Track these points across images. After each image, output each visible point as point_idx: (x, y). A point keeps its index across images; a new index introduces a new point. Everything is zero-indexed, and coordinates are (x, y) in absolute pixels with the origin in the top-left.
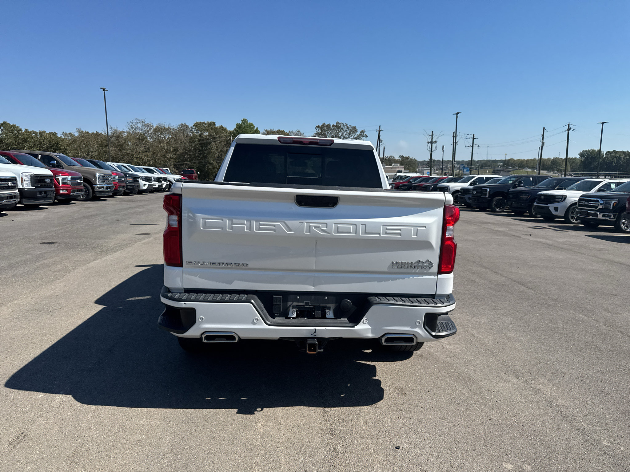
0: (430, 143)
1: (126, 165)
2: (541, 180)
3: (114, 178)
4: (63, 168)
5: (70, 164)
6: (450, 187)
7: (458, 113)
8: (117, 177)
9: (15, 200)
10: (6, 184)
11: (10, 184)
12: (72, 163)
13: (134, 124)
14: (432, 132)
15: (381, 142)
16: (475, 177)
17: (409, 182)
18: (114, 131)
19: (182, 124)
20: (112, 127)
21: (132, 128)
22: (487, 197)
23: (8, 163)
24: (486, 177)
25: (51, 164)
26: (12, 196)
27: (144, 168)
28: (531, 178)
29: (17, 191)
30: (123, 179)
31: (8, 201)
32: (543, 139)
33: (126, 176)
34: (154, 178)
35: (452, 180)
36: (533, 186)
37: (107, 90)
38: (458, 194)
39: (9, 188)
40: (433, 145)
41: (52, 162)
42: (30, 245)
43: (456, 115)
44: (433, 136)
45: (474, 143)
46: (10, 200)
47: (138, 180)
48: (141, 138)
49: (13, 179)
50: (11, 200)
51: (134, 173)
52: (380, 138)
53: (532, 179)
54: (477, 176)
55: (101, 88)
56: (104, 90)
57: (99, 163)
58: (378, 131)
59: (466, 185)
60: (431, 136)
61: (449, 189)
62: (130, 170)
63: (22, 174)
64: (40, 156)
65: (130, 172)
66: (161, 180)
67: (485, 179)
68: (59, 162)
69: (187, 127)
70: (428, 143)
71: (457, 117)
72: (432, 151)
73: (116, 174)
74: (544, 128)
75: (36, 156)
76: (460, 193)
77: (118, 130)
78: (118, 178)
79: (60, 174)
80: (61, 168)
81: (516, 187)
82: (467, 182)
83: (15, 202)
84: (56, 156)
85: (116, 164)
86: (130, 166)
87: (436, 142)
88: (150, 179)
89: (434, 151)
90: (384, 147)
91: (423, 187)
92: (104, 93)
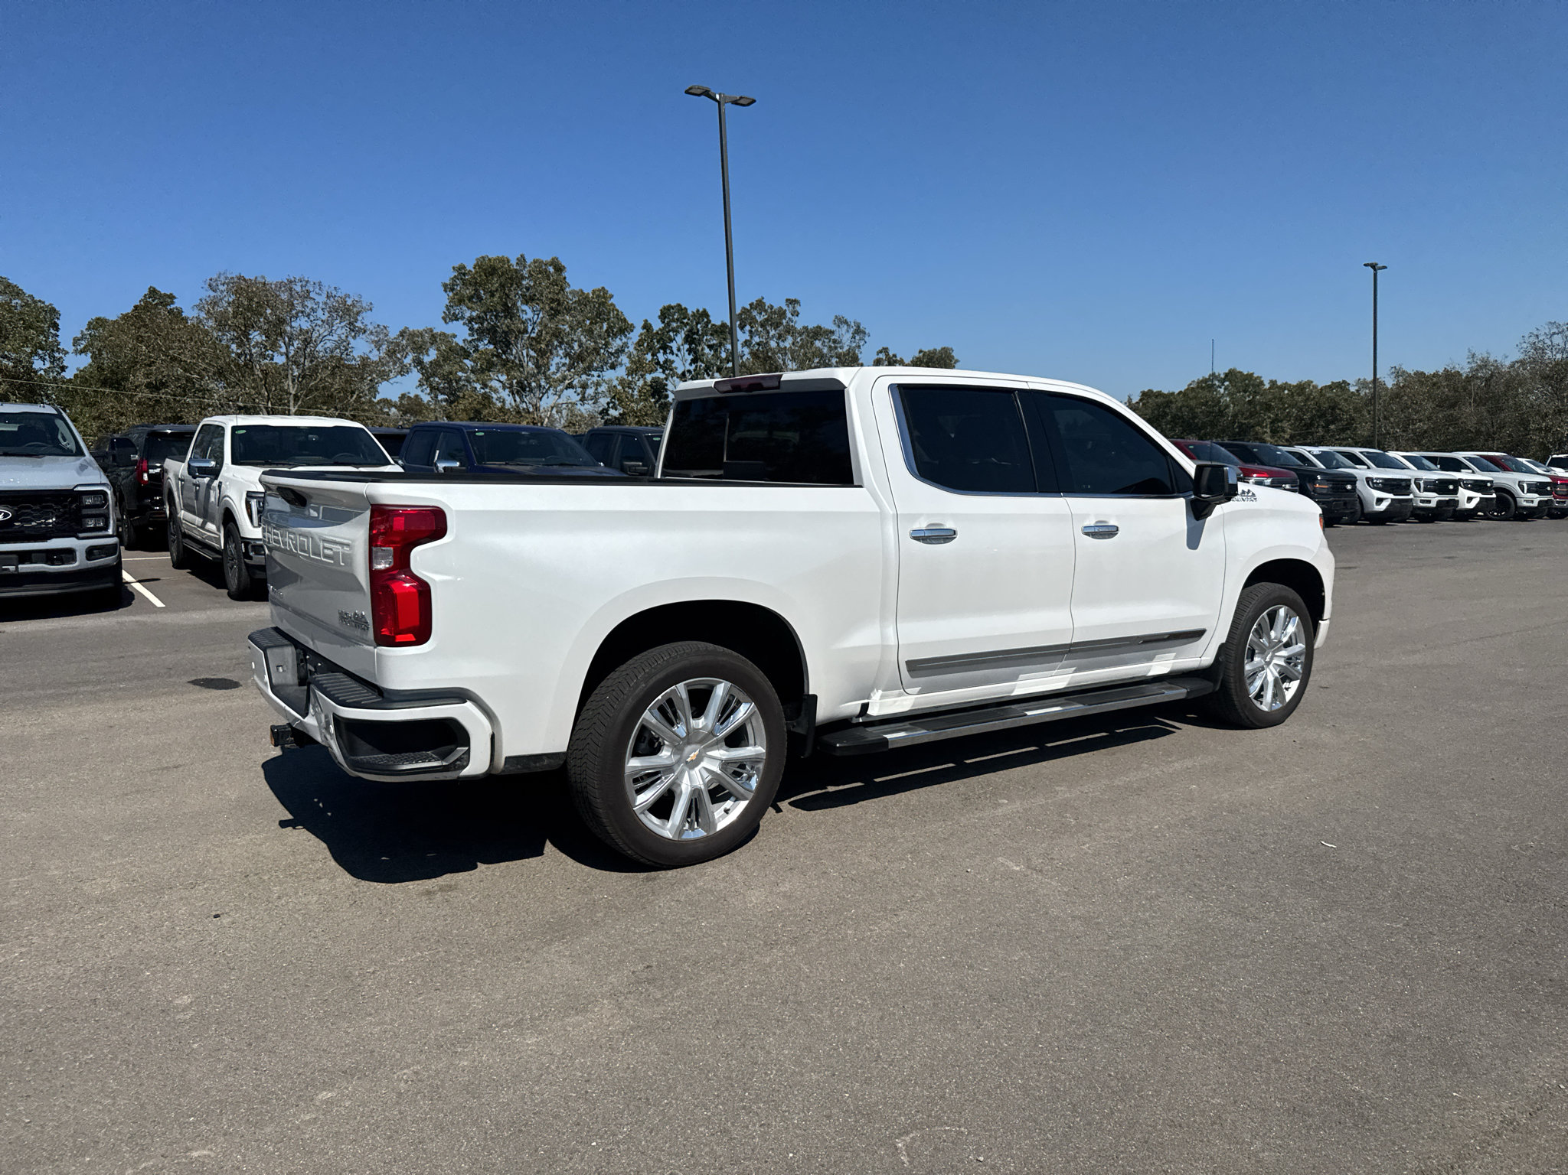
13: (1541, 338)
18: (1479, 362)
20: (1473, 356)
21: (1535, 349)
37: (1385, 267)
55: (1365, 265)
56: (1374, 266)
77: (1491, 359)
85: (1316, 450)
88: (1409, 486)
92: (1375, 275)
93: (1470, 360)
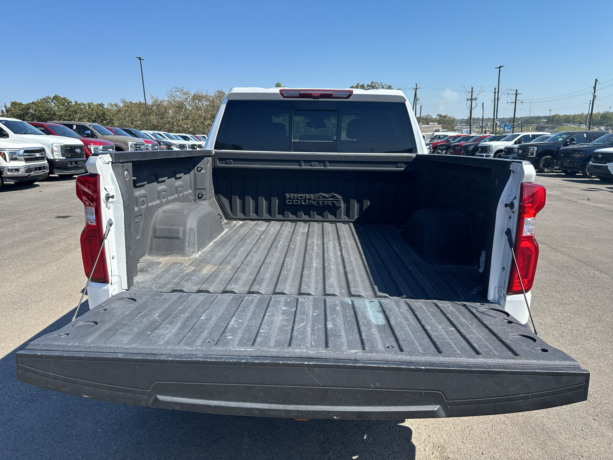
0: (469, 100)
1: (161, 133)
2: (596, 136)
3: (147, 146)
4: (97, 138)
5: (104, 133)
6: (493, 146)
7: (500, 67)
8: (150, 145)
9: (44, 171)
10: (34, 155)
11: (38, 155)
12: (106, 132)
13: (173, 92)
14: (472, 88)
15: (418, 101)
16: (519, 135)
17: (447, 142)
18: (155, 100)
19: (219, 91)
21: (172, 96)
22: (534, 156)
23: (40, 134)
24: (532, 135)
25: (85, 134)
26: (41, 167)
27: (180, 136)
28: (585, 135)
29: (46, 162)
30: (156, 147)
31: (37, 172)
32: (595, 92)
33: (160, 144)
34: (188, 145)
35: (495, 138)
36: (588, 143)
37: (143, 60)
38: (501, 153)
39: (37, 159)
40: (473, 102)
41: (86, 132)
42: (44, 219)
43: (498, 69)
44: (473, 93)
45: (517, 99)
46: (39, 171)
47: (172, 147)
48: (180, 107)
49: (42, 150)
50: (41, 171)
51: (169, 140)
52: (417, 96)
53: (587, 135)
54: (522, 134)
55: (137, 58)
56: (140, 59)
57: (133, 132)
58: (415, 89)
59: (510, 144)
60: (471, 93)
61: (492, 148)
62: (165, 138)
63: (52, 144)
64: (75, 126)
65: (165, 140)
66: (196, 147)
67: (531, 137)
68: (93, 132)
69: (224, 94)
70: (468, 100)
71: (500, 71)
72: (471, 108)
73: (149, 142)
74: (596, 79)
75: (71, 126)
76: (503, 153)
77: (159, 99)
78: (152, 146)
79: (92, 144)
80: (95, 138)
81: (568, 145)
82: (512, 141)
83: (44, 173)
84: (90, 125)
85: (151, 132)
86: (165, 134)
87: (476, 99)
88: (184, 146)
89: (474, 108)
90: (421, 106)
91: (463, 147)
92: (141, 62)
93: (152, 99)
